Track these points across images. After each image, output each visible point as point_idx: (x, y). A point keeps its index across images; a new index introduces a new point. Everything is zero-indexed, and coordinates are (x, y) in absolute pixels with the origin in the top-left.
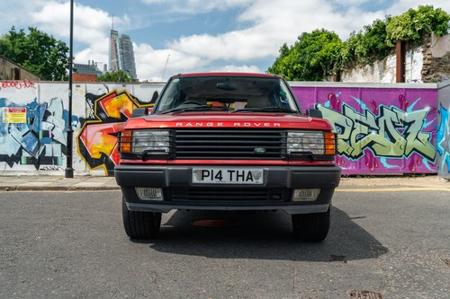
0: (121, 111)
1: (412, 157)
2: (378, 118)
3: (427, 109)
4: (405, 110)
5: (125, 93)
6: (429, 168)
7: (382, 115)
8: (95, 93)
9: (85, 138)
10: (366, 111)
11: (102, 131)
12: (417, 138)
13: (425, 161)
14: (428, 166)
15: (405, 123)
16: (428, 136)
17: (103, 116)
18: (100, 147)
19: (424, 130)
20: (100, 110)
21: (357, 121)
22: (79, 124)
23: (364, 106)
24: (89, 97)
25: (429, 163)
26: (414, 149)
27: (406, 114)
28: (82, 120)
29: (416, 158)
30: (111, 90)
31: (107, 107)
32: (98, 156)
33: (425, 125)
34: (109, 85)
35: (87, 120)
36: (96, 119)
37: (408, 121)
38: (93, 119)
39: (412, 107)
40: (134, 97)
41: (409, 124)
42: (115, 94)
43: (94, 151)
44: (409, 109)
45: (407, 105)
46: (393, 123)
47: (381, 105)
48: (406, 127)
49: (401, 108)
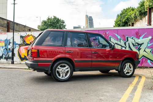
0: (30, 41)
1: (142, 59)
2: (126, 42)
3: (150, 37)
4: (139, 38)
5: (31, 35)
6: (151, 65)
7: (128, 41)
8: (23, 36)
9: (20, 51)
10: (120, 39)
11: (25, 48)
12: (145, 51)
13: (149, 61)
14: (150, 64)
15: (139, 44)
16: (150, 50)
17: (25, 43)
18: (24, 54)
19: (148, 47)
20: (24, 41)
21: (116, 43)
22: (18, 46)
23: (119, 37)
24: (21, 37)
25: (151, 62)
26: (143, 56)
27: (139, 40)
28: (19, 45)
29: (144, 60)
30: (28, 34)
31: (26, 40)
32: (24, 57)
33: (149, 45)
34: (27, 33)
35: (20, 45)
36: (23, 44)
37: (140, 43)
38: (22, 44)
39: (142, 37)
40: (34, 36)
41: (141, 45)
42: (29, 36)
43: (22, 55)
44: (141, 38)
45: (140, 36)
46: (133, 44)
47: (127, 37)
48: (139, 46)
49: (137, 38)
